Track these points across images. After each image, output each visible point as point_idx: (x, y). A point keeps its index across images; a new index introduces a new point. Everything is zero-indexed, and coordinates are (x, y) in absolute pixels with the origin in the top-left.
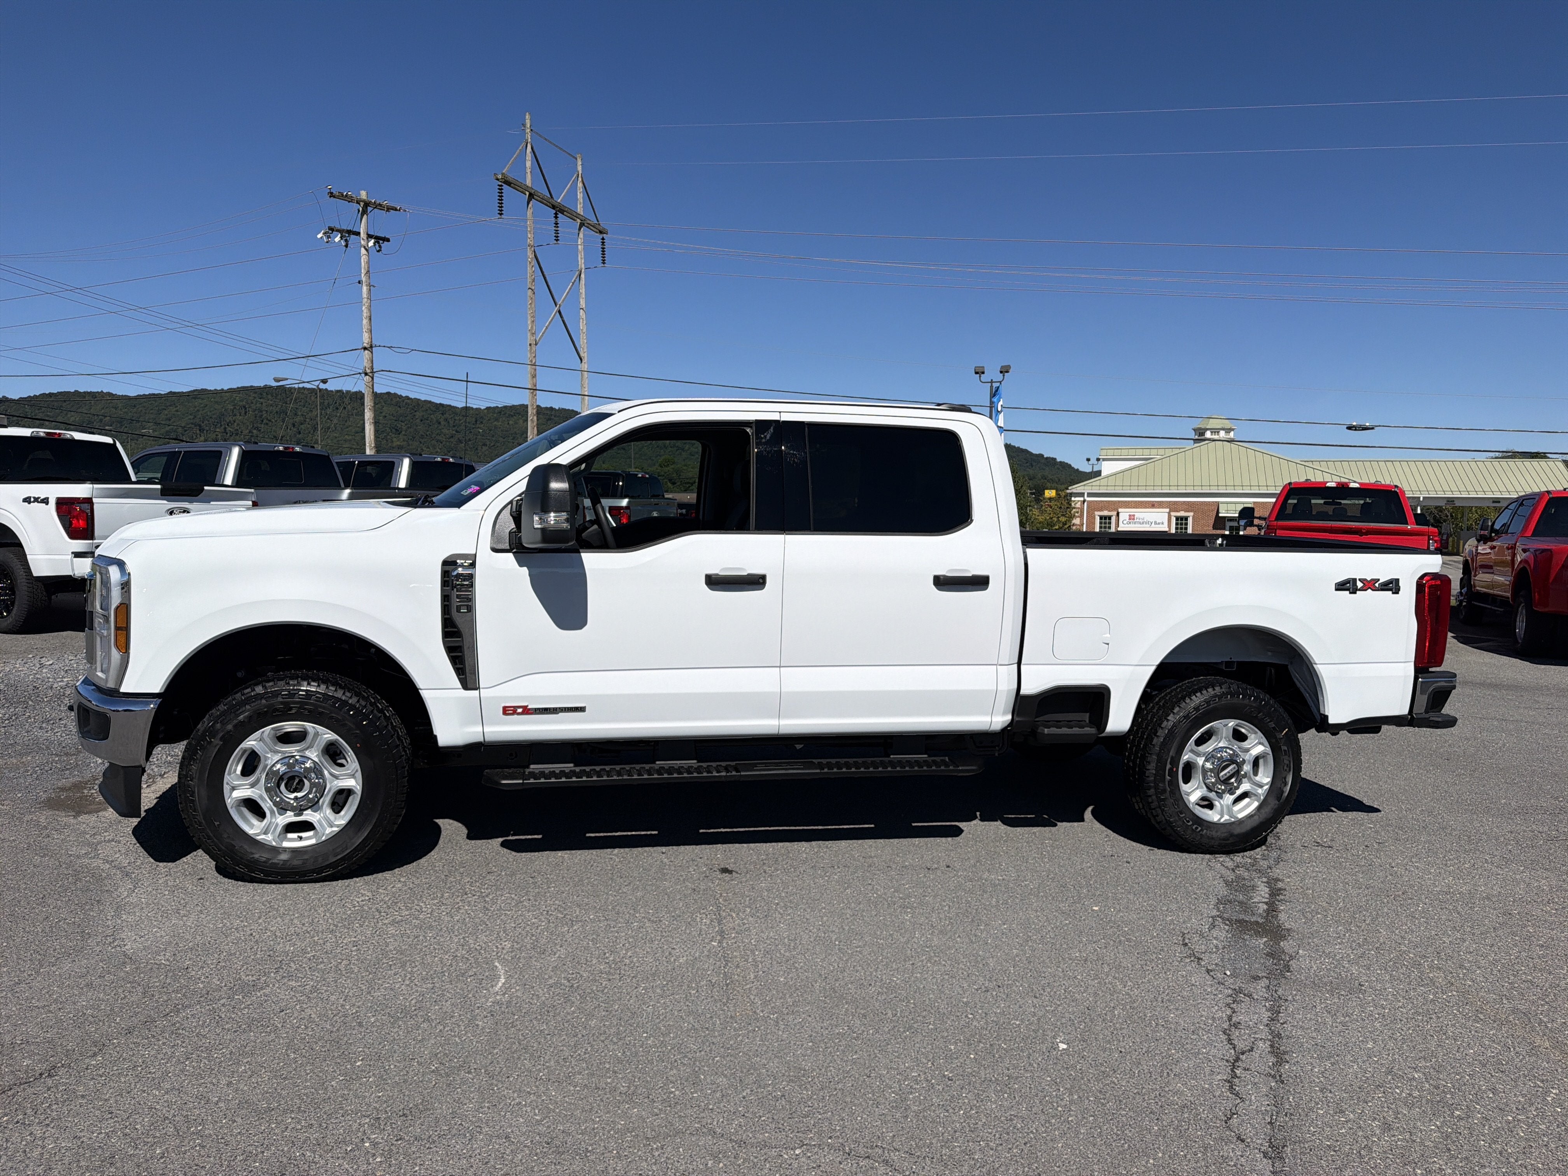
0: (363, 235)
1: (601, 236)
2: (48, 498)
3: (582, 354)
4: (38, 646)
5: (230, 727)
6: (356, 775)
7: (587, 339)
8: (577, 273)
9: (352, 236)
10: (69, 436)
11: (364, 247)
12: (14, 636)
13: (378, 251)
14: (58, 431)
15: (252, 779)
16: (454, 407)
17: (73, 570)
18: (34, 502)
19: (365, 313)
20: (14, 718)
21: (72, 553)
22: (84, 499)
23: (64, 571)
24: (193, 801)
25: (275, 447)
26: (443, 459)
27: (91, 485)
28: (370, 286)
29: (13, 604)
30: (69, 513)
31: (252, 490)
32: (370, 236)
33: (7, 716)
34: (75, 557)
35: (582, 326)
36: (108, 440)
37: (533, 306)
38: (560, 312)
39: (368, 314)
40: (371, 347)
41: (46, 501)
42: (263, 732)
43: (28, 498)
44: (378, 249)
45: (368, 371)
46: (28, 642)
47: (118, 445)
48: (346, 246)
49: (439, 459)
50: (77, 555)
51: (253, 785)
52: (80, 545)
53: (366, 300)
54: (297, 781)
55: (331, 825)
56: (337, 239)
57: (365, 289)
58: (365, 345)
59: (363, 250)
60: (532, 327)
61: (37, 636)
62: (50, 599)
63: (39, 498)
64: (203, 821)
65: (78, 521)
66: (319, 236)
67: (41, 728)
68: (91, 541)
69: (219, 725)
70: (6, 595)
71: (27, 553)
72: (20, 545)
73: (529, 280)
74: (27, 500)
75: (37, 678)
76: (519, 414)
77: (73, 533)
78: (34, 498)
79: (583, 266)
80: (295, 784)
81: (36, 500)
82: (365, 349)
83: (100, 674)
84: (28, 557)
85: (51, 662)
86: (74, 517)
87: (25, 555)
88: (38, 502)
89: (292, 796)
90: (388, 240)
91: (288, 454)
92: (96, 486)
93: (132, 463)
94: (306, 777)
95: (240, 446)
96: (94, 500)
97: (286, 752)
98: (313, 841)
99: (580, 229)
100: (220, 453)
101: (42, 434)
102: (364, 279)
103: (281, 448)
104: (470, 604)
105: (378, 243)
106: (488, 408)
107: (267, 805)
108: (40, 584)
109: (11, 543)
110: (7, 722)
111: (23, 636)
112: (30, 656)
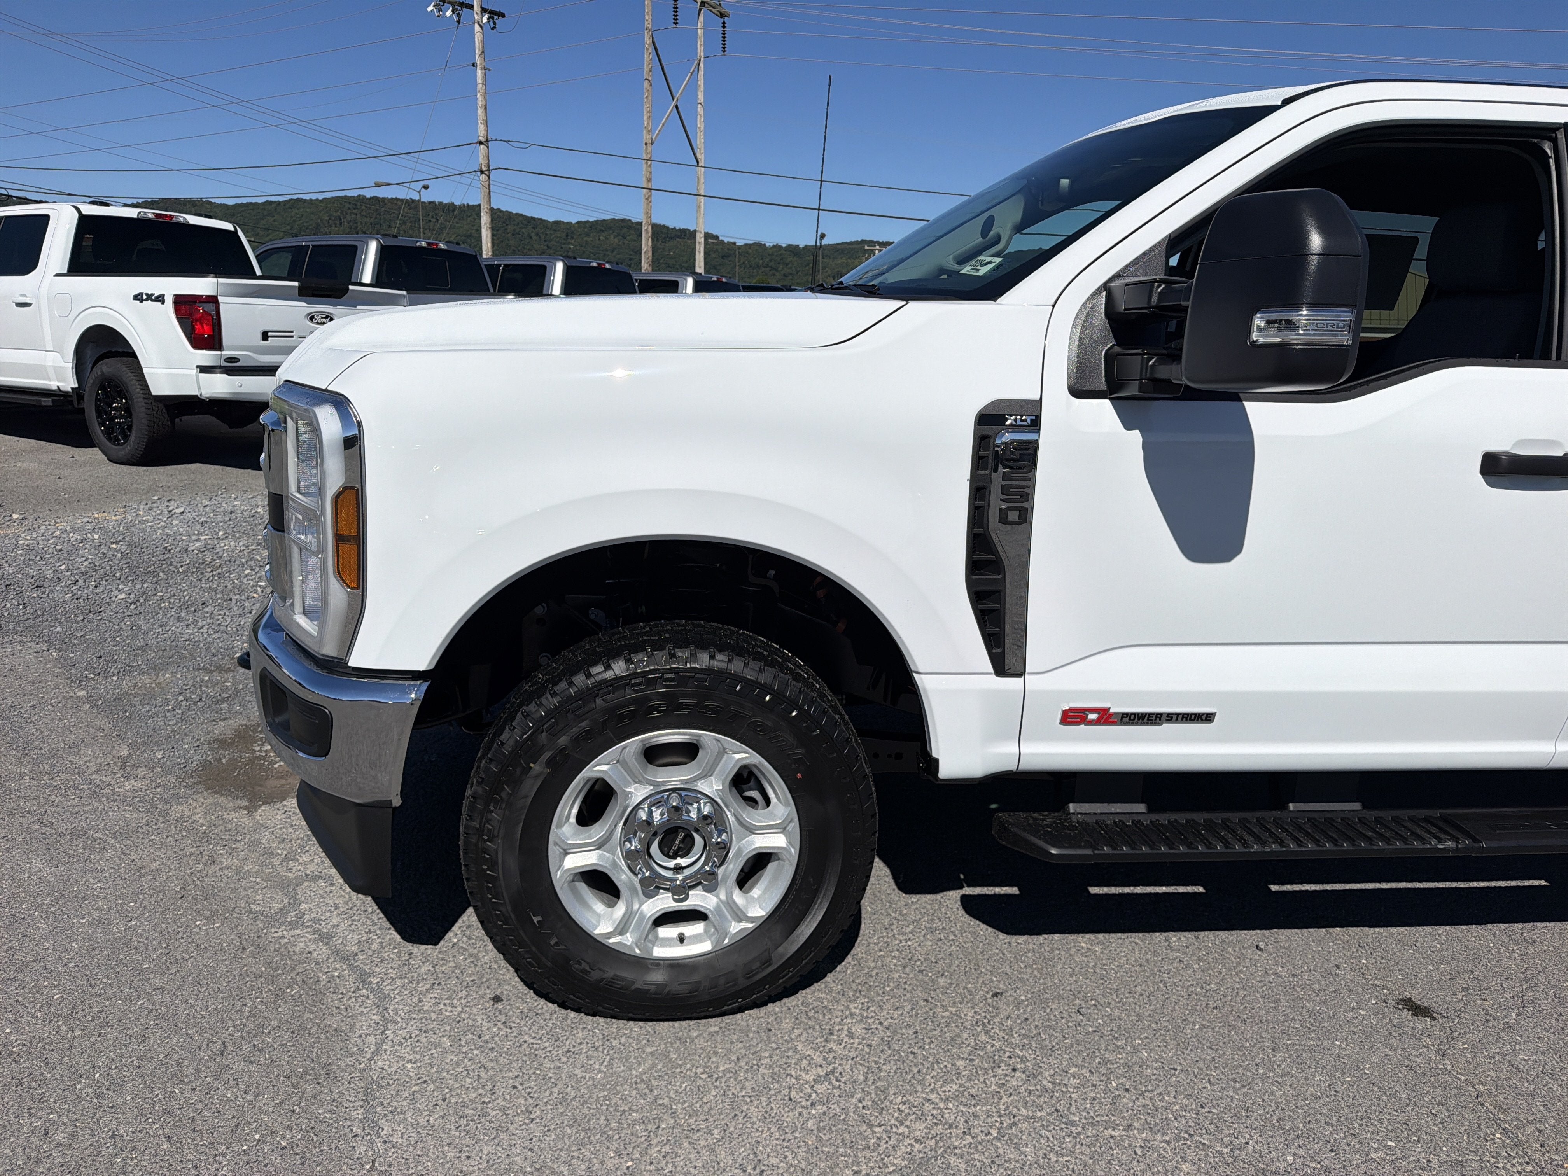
0: (477, 8)
1: (722, 20)
2: (163, 295)
3: (699, 156)
4: (164, 484)
5: (563, 740)
6: (789, 828)
7: (705, 138)
8: (696, 62)
9: (465, 10)
10: (182, 219)
11: (478, 23)
12: (134, 468)
13: (493, 29)
14: (169, 213)
15: (598, 831)
16: (545, 221)
17: (199, 388)
18: (147, 300)
19: (480, 101)
20: (142, 600)
21: (197, 367)
22: (208, 296)
23: (189, 390)
24: (493, 880)
25: (417, 242)
26: (599, 264)
27: (215, 280)
28: (485, 69)
29: (130, 428)
30: (191, 315)
31: (404, 293)
32: (484, 10)
33: (132, 596)
34: (201, 372)
35: (700, 123)
36: (229, 227)
37: (650, 98)
38: (677, 107)
39: (484, 103)
40: (487, 141)
41: (161, 299)
42: (624, 748)
43: (139, 294)
44: (492, 26)
45: (484, 169)
46: (151, 477)
47: (240, 233)
48: (459, 22)
49: (595, 264)
50: (204, 369)
51: (600, 845)
52: (206, 357)
53: (480, 86)
54: (681, 837)
55: (740, 916)
56: (449, 13)
57: (479, 72)
58: (481, 138)
59: (477, 25)
60: (648, 124)
61: (161, 469)
62: (173, 422)
63: (153, 295)
64: (513, 916)
65: (203, 326)
66: (429, 9)
67: (179, 619)
68: (219, 352)
69: (544, 735)
70: (121, 417)
71: (143, 365)
72: (133, 355)
73: (646, 69)
74: (138, 297)
75: (167, 535)
76: (610, 228)
77: (198, 342)
78: (147, 294)
79: (702, 54)
80: (677, 843)
81: (150, 297)
82: (481, 143)
83: (302, 621)
84: (145, 370)
85: (181, 510)
86: (197, 320)
87: (140, 368)
88: (152, 300)
89: (671, 864)
90: (503, 16)
91: (432, 251)
92: (222, 281)
93: (256, 257)
94: (697, 831)
95: (377, 239)
96: (220, 299)
97: (664, 783)
98: (706, 947)
99: (700, 10)
100: (355, 248)
101: (151, 216)
102: (478, 61)
103: (424, 244)
104: (1025, 505)
105: (493, 18)
106: (579, 223)
107: (623, 877)
108: (161, 406)
109: (123, 352)
110: (133, 607)
111: (145, 468)
112: (156, 498)
